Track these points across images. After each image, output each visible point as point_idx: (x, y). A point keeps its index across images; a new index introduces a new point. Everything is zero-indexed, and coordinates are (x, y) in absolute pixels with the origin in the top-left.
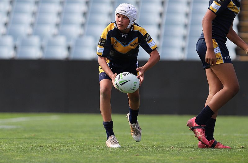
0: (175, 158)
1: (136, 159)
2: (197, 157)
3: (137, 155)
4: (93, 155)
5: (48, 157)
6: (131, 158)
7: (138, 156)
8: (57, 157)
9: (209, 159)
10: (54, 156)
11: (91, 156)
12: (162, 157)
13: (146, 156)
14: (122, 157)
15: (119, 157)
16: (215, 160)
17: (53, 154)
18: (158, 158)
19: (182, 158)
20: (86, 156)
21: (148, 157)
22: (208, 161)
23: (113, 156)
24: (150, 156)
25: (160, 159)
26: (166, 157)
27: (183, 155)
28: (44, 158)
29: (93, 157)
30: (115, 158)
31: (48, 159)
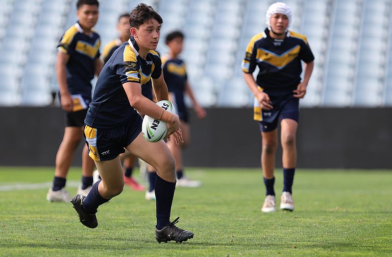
0: (340, 220)
1: (295, 222)
2: (366, 219)
3: (295, 218)
4: (244, 217)
5: (191, 221)
6: (288, 221)
7: (297, 219)
8: (202, 220)
9: (380, 222)
10: (199, 219)
11: (242, 219)
12: (325, 219)
13: (306, 218)
14: (278, 220)
15: (274, 220)
16: (387, 223)
17: (197, 216)
18: (320, 221)
19: (348, 220)
20: (236, 219)
21: (308, 220)
22: (379, 223)
23: (268, 218)
24: (311, 218)
25: (323, 221)
26: (330, 220)
27: (349, 217)
28: (187, 221)
29: (244, 220)
30: (270, 221)
31: (191, 223)
